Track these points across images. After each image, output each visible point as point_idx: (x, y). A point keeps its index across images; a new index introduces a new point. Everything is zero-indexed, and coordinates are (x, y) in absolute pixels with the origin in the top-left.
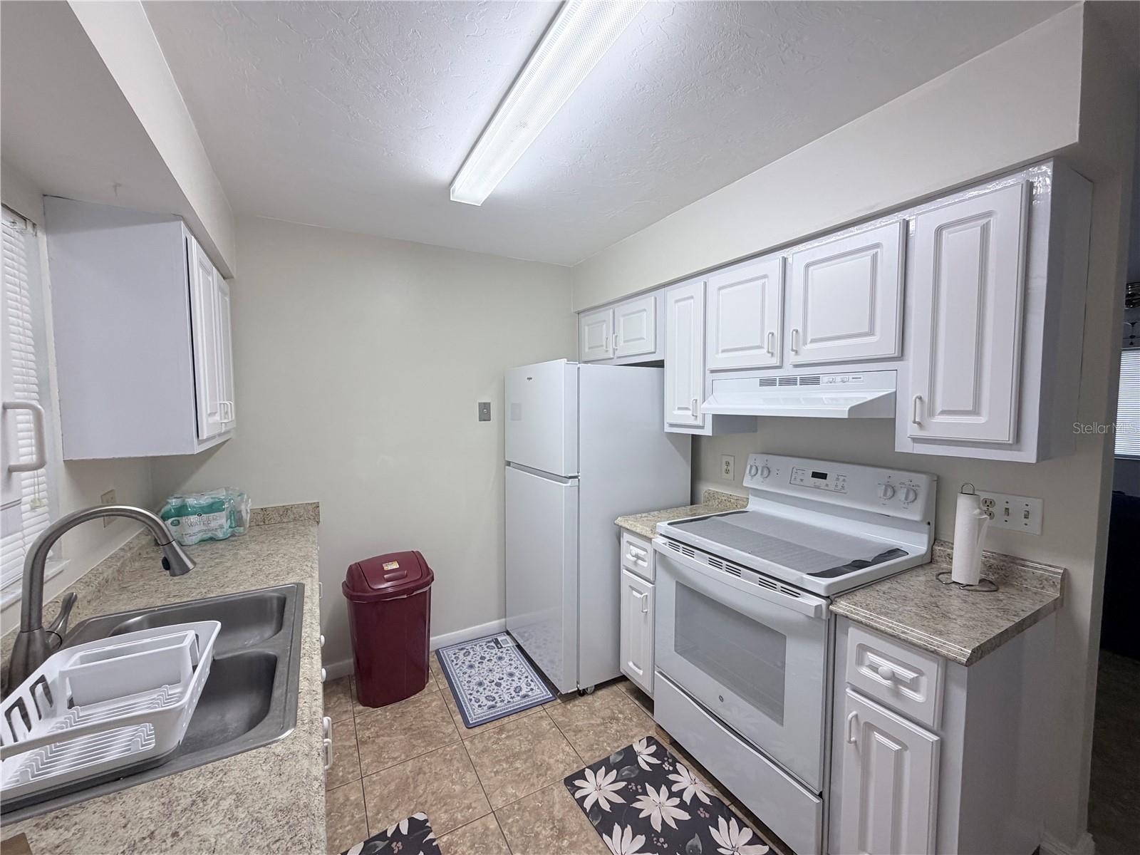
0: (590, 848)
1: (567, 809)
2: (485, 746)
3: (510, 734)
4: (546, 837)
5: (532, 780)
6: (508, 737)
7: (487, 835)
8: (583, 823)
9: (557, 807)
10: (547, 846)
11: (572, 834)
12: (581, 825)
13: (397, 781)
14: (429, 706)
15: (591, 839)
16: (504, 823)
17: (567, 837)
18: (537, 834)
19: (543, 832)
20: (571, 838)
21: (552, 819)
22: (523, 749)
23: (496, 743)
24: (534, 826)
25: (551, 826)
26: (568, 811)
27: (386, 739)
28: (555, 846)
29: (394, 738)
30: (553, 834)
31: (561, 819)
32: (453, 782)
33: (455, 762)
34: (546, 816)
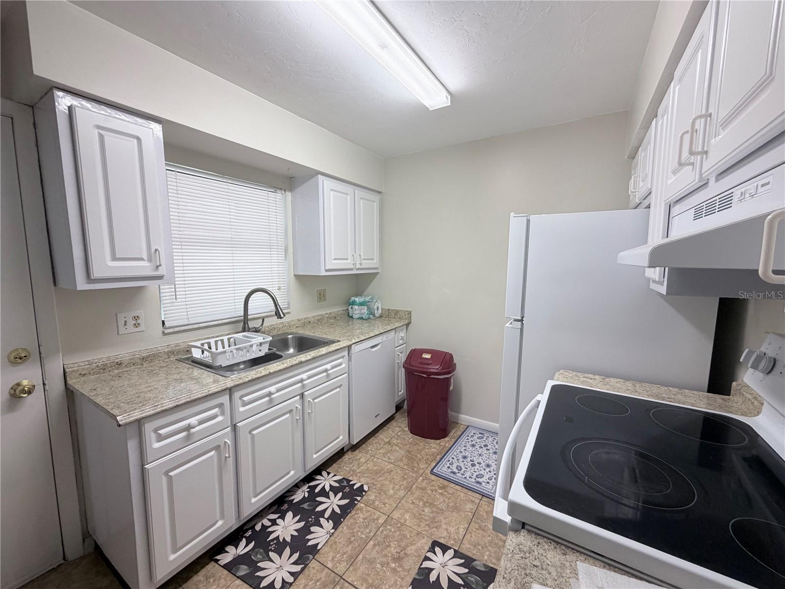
0: (398, 583)
1: (416, 554)
2: (426, 487)
3: (445, 493)
4: (390, 552)
5: (422, 523)
6: (441, 494)
7: (374, 522)
8: (413, 569)
9: (414, 547)
10: (385, 556)
11: (401, 566)
12: (411, 569)
13: (379, 468)
14: (430, 449)
15: (404, 580)
16: (385, 525)
17: (397, 564)
18: (389, 546)
19: (392, 549)
20: (398, 567)
21: (404, 549)
22: (440, 506)
23: (432, 491)
24: (392, 541)
25: (399, 551)
26: (415, 556)
27: (398, 449)
28: (387, 560)
29: (400, 451)
30: (394, 555)
31: (407, 554)
32: (393, 489)
33: (405, 481)
34: (403, 544)
